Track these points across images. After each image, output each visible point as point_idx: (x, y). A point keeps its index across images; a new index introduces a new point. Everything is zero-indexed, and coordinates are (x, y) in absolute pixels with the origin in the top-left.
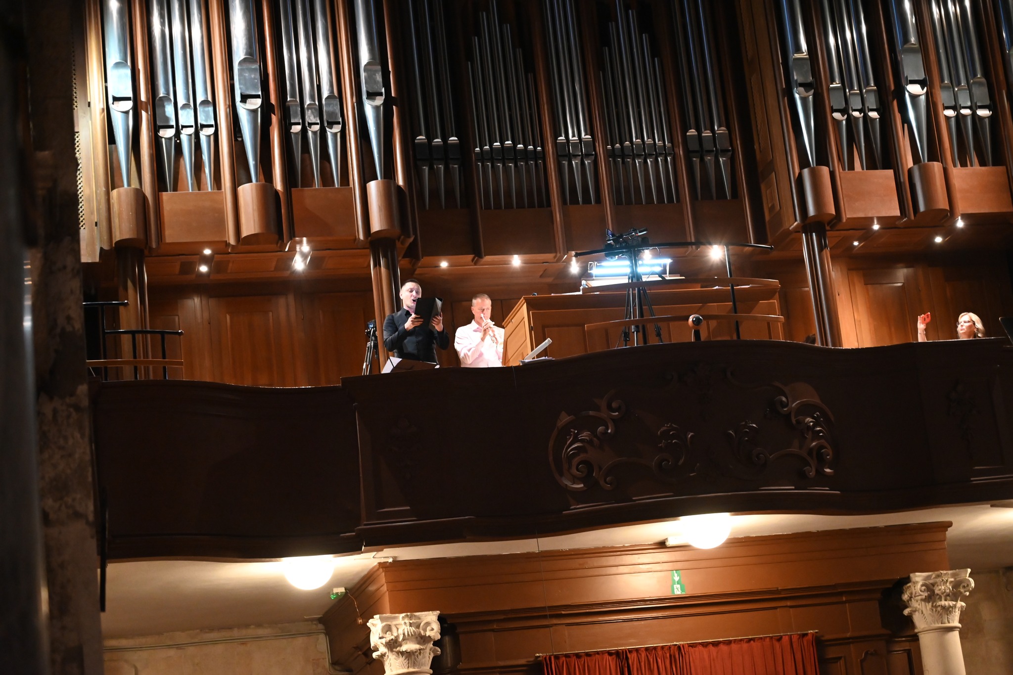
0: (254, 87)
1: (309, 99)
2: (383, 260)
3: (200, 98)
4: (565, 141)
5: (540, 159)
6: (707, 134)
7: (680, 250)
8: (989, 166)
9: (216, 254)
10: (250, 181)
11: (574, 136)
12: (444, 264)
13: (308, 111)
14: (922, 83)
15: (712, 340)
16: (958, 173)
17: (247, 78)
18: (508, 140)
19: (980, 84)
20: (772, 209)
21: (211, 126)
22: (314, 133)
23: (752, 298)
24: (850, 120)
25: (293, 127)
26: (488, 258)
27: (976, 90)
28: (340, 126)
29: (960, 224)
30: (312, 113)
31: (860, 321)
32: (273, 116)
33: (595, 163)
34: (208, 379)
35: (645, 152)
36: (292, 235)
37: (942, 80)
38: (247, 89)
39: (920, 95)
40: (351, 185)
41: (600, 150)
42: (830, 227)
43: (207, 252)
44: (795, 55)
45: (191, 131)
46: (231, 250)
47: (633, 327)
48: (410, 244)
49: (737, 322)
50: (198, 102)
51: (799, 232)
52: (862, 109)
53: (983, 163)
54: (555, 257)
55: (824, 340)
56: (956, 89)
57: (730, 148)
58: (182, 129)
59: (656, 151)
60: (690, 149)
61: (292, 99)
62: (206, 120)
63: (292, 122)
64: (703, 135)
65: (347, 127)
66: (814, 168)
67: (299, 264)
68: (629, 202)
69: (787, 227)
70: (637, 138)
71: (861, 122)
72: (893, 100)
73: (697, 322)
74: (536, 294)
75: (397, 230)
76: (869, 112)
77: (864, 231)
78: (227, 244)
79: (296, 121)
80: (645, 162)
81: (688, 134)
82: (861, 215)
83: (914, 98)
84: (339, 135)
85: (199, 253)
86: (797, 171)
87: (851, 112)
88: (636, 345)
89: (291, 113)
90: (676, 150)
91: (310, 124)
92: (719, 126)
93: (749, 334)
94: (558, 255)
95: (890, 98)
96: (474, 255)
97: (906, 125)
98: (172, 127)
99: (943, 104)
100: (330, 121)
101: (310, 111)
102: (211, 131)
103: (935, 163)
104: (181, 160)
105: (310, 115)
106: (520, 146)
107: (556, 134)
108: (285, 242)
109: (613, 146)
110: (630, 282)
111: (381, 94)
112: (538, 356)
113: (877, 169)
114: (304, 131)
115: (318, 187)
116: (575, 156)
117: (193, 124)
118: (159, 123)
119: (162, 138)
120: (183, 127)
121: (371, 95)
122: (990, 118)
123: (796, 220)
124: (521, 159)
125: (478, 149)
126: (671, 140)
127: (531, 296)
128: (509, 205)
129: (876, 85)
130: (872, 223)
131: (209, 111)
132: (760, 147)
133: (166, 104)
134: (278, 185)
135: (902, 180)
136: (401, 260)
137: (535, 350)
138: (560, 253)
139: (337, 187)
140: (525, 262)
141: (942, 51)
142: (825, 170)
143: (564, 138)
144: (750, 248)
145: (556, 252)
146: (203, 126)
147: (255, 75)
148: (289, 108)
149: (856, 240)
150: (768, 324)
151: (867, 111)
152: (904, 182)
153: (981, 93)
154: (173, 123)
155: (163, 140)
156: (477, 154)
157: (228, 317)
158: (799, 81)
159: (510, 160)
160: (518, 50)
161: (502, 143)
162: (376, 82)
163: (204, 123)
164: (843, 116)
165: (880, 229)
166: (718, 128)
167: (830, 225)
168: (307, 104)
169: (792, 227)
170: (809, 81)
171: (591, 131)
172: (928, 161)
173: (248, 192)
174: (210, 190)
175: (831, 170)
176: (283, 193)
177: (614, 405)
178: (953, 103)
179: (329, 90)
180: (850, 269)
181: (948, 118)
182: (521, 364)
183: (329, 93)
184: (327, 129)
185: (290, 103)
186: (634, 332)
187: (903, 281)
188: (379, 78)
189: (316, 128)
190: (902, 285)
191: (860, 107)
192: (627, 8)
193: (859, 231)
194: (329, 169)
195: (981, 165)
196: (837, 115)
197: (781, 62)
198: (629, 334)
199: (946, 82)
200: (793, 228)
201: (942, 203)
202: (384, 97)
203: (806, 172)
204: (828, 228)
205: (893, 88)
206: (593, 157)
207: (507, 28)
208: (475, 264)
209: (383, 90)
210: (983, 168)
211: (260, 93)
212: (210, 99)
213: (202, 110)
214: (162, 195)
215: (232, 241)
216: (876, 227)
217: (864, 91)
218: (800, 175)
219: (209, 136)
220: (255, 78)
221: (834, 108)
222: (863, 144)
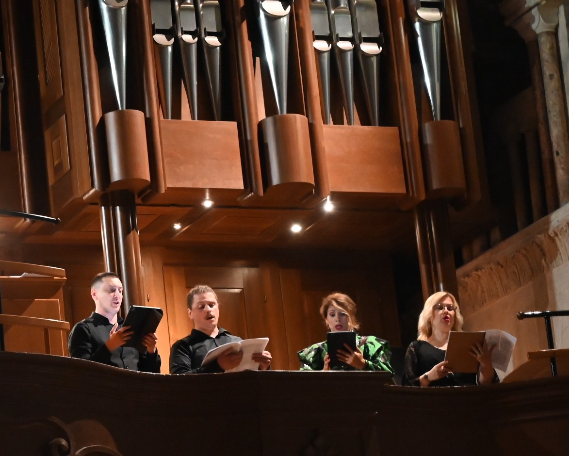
8: (375, 125)
16: (328, 132)
19: (367, 6)
20: (58, 168)
24: (179, 48)
27: (358, 13)
29: (329, 207)
39: (281, 17)
42: (143, 200)
49: (1, 326)
51: (97, 204)
52: (196, 31)
53: (365, 120)
56: (333, 12)
57: (3, 77)
66: (122, 111)
69: (80, 196)
71: (194, 49)
72: (242, 21)
76: (206, 36)
77: (190, 209)
82: (188, 184)
83: (272, 20)
86: (98, 114)
87: (180, 34)
95: (238, 18)
97: (258, 59)
99: (313, 32)
103: (298, 116)
113: (213, 119)
122: (380, 56)
123: (93, 186)
130: (203, 198)
132: (46, 78)
135: (249, 138)
144: (27, 221)
149: (177, 222)
150: (47, 331)
151: (203, 35)
152: (252, 141)
153: (369, 21)
164: (169, 39)
165: (214, 206)
167: (142, 197)
169: (87, 196)
172: (287, 113)
175: (148, 116)
178: (327, 32)
180: (166, 264)
181: (318, 53)
187: (242, 287)
191: (193, 28)
193: (183, 208)
195: (363, 124)
196: (160, 38)
199: (319, 1)
200: (89, 198)
201: (305, 175)
203: (111, 117)
204: (138, 201)
205: (242, 3)
210: (366, 128)
216: (208, 204)
217: (201, 5)
218: (103, 121)
221: (156, 28)
222: (195, 83)
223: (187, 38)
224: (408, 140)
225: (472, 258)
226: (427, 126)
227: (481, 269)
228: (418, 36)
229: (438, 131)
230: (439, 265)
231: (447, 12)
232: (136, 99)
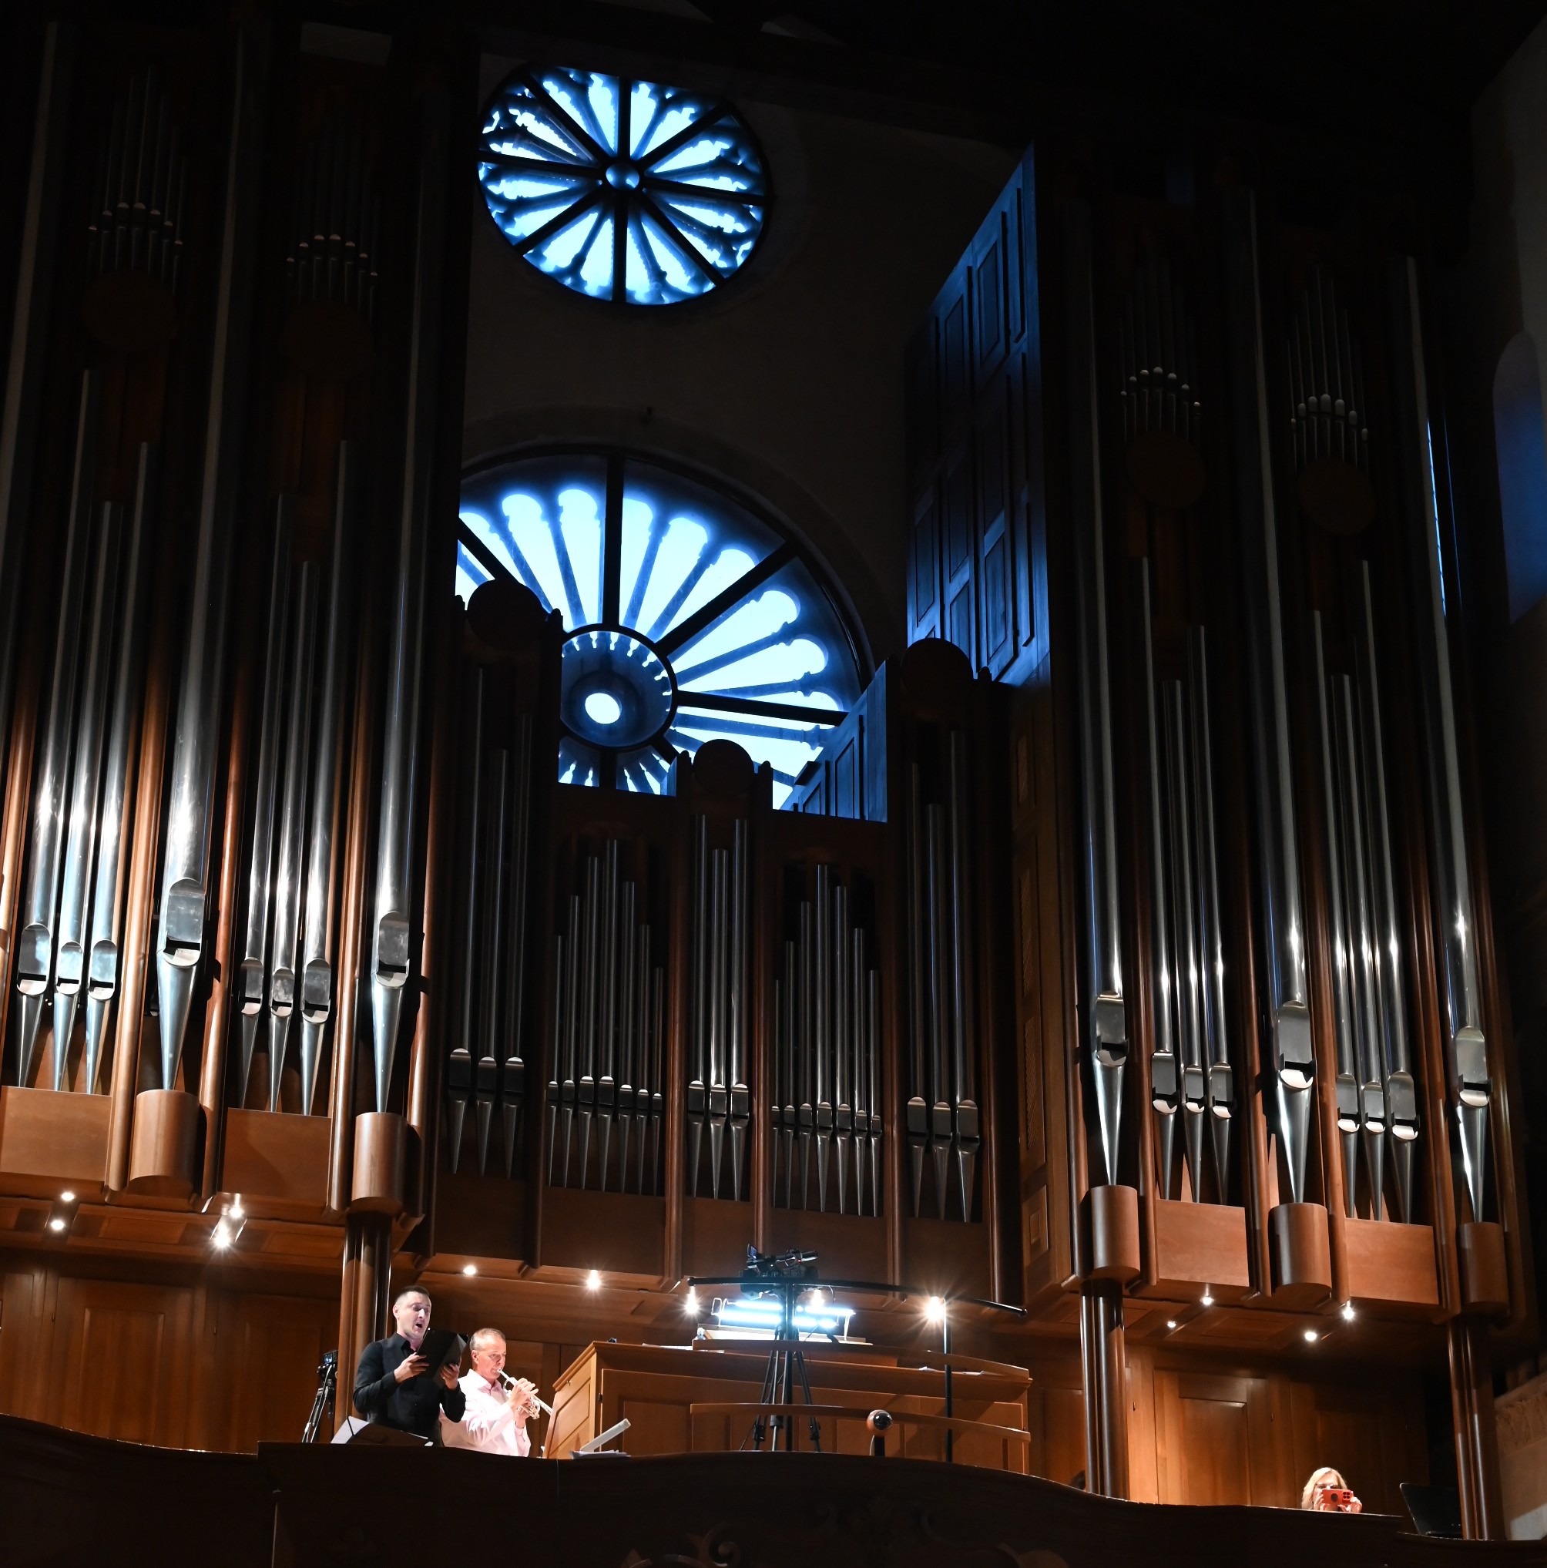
0: (192, 930)
1: (282, 962)
2: (366, 1248)
3: (98, 936)
4: (703, 1088)
5: (657, 1112)
6: (941, 1107)
7: (874, 1298)
8: (1406, 1222)
9: (81, 1202)
10: (159, 1085)
11: (718, 1081)
12: (470, 1271)
13: (276, 982)
14: (1307, 1070)
15: (906, 1457)
16: (1351, 1227)
17: (182, 913)
18: (607, 1075)
19: (1403, 1084)
20: (1035, 1247)
21: (109, 985)
22: (282, 1019)
23: (985, 1394)
24: (1181, 1114)
25: (248, 1005)
26: (545, 1270)
27: (1394, 1092)
28: (327, 1013)
30: (283, 985)
31: (1166, 1459)
32: (216, 983)
33: (749, 1132)
34: (34, 1415)
35: (834, 1124)
36: (217, 1187)
37: (1341, 1070)
38: (179, 931)
39: (1301, 1090)
40: (331, 1115)
41: (760, 1111)
42: (1131, 1291)
43: (68, 1197)
44: (1101, 996)
45: (74, 989)
46: (109, 1199)
47: (772, 1417)
48: (416, 1227)
49: (950, 1432)
50: (94, 943)
51: (1077, 1292)
52: (1202, 1099)
53: (1395, 1216)
54: (660, 1282)
55: (1099, 1484)
56: (1363, 1087)
57: (978, 1137)
58: (59, 985)
59: (853, 1124)
60: (911, 1130)
61: (252, 958)
62: (102, 975)
63: (246, 996)
64: (935, 1108)
65: (338, 1017)
66: (1112, 1187)
67: (222, 1239)
68: (797, 1206)
69: (1057, 1282)
70: (823, 1100)
71: (1200, 1119)
72: (1256, 1092)
73: (881, 1422)
74: (616, 1340)
75: (398, 1202)
76: (1214, 1106)
77: (1188, 1305)
78: (104, 1188)
79: (254, 995)
80: (833, 1141)
81: (910, 1103)
82: (1183, 1277)
83: (1292, 1092)
84: (322, 1028)
85: (54, 1198)
86: (1084, 1188)
87: (1184, 1101)
88: (773, 1450)
89: (248, 981)
90: (888, 1128)
91: (277, 1004)
92: (964, 1098)
93: (970, 1454)
94: (666, 1279)
95: (1252, 1087)
96: (521, 1261)
97: (1273, 1136)
98: (42, 978)
99: (1339, 1109)
100: (310, 1003)
101: (279, 982)
102: (108, 993)
103: (1316, 1206)
104: (50, 1035)
105: (278, 989)
106: (627, 1087)
107: (689, 1075)
108: (203, 1196)
109: (782, 1107)
110: (778, 1339)
111: (402, 970)
112: (605, 1447)
113: (1215, 1201)
114: (265, 1015)
115: (274, 1110)
116: (717, 1116)
117: (79, 977)
118: (21, 970)
119: (23, 994)
120: (62, 981)
121: (386, 970)
122: (1415, 1142)
123: (1073, 1272)
124: (625, 1110)
125: (555, 1083)
126: (881, 1111)
127: (607, 1342)
128: (593, 1184)
129: (1230, 1062)
130: (1202, 1293)
131: (109, 959)
132: (1027, 1142)
133: (38, 938)
134: (207, 1099)
135: (1258, 1228)
136: (397, 1254)
137: (601, 1435)
138: (669, 1276)
139: (305, 1114)
140: (609, 1284)
141: (1344, 1021)
142: (1131, 1194)
143: (702, 1083)
144: (993, 1310)
145: (663, 1274)
146: (96, 984)
147: (196, 909)
148: (245, 972)
149: (1173, 1319)
150: (1005, 1441)
151: (1211, 1104)
152: (1261, 1231)
153: (1404, 1100)
154: (45, 971)
155: (24, 997)
156: (551, 1090)
157: (88, 1313)
158: (1103, 1040)
159: (606, 1109)
160: (643, 927)
161: (596, 1078)
162: (397, 948)
163: (99, 979)
164: (1171, 1107)
165: (1214, 1304)
166: (961, 1100)
167: (1130, 1288)
168: (276, 970)
169: (1066, 1282)
170: (1120, 1042)
171: (749, 1078)
172: (1304, 1201)
173: (153, 1104)
174: (89, 1092)
175: (1141, 1194)
176: (212, 1113)
177: (722, 1549)
178: (1355, 1111)
179: (317, 951)
180: (1156, 1368)
181: (1344, 1134)
182: (573, 1458)
183: (316, 956)
184: (304, 1016)
185: (248, 965)
186: (773, 1427)
187: (1245, 1401)
188: (403, 941)
189: (286, 1011)
190: (1243, 1408)
191: (1200, 1095)
192: (834, 881)
193: (1179, 1305)
194: (296, 1084)
195: (1392, 1220)
196: (1161, 1105)
197: (1076, 1004)
198: (765, 1429)
199: (1347, 1073)
200: (1067, 1285)
201: (1321, 1275)
202: (406, 975)
203: (1099, 1192)
204: (1126, 1292)
205: (1257, 1071)
206: (747, 1121)
207: (631, 888)
208: (523, 1276)
209: (407, 964)
210: (1395, 1225)
211: (200, 941)
212: (114, 940)
213: (98, 956)
214: (6, 1090)
215: (113, 1184)
216: (1207, 1301)
217: (1210, 1070)
218: (1089, 1195)
219: (103, 1002)
220: (195, 916)
221: (1157, 1092)
222: (1199, 1159)
223: (1193, 1107)
224: (1444, 1243)
225: (1516, 1385)
226: (1466, 1228)
227: (1526, 1400)
228: (1460, 1122)
229: (1479, 1235)
230: (1474, 1392)
231: (1495, 1096)
232: (1129, 1173)
